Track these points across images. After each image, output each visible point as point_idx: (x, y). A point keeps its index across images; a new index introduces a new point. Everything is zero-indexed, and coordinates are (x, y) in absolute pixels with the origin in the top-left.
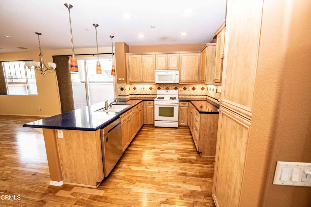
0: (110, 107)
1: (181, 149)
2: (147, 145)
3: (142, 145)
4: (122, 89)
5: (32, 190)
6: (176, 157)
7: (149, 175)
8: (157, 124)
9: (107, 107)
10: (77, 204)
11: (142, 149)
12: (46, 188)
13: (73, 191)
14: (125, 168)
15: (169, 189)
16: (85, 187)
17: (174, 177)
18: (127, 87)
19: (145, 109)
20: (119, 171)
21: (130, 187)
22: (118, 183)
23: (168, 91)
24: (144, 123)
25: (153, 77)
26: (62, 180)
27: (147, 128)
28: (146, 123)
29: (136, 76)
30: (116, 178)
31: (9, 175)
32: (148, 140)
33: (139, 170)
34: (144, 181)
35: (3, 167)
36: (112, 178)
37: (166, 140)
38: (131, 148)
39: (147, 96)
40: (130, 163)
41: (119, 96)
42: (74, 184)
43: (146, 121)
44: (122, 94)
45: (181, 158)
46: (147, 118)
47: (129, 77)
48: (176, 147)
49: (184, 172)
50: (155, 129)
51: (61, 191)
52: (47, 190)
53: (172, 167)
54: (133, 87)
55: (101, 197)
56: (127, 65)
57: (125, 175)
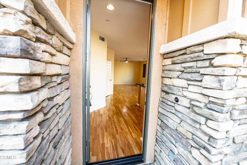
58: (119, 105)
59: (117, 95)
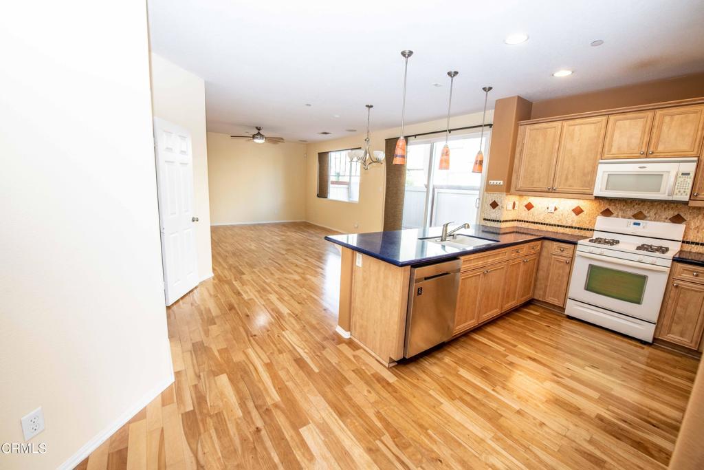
0: (453, 238)
1: (625, 401)
2: (519, 346)
3: (507, 342)
4: (494, 205)
5: (317, 326)
6: (593, 409)
7: (494, 405)
8: (572, 309)
9: (446, 236)
10: (356, 373)
11: (504, 349)
12: (331, 333)
13: (358, 353)
14: (446, 364)
15: (528, 459)
16: (373, 357)
17: (558, 448)
18: (507, 201)
19: (544, 263)
20: (435, 363)
21: (442, 400)
22: (424, 381)
23: (639, 224)
24: (536, 298)
25: (589, 178)
26: (350, 331)
27: (542, 311)
28: (540, 299)
29: (536, 176)
30: (424, 372)
31: (304, 299)
32: (528, 336)
33: (473, 383)
34: (475, 408)
35: (301, 288)
36: (416, 367)
37: (585, 359)
38: (476, 336)
39: (561, 230)
40: (462, 362)
41: (485, 219)
42: (362, 345)
43: (541, 293)
44: (493, 216)
45: (608, 420)
46: (546, 286)
47: (517, 178)
48: (612, 389)
49: (598, 453)
50: (564, 322)
51: (344, 344)
52: (331, 336)
53: (564, 422)
54: (526, 203)
55: (388, 384)
56: (518, 150)
57: (441, 376)
58: (250, 351)
59: (229, 283)
